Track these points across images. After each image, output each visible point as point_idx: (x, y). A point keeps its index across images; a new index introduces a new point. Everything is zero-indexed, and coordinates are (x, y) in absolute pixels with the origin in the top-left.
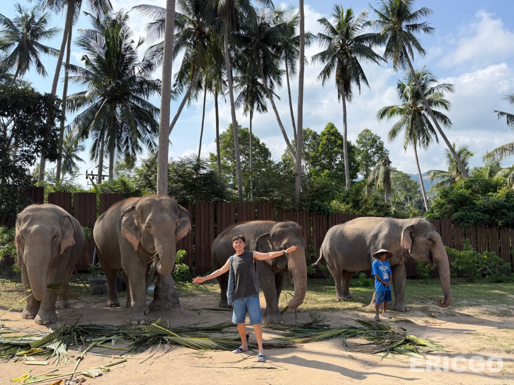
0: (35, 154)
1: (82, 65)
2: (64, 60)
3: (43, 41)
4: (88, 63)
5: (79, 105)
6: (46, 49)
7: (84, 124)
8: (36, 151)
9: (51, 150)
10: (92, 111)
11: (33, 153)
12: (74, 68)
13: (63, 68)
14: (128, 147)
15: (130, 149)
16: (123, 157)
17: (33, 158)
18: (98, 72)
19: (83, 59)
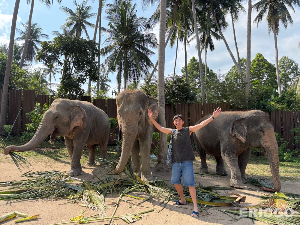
0: (85, 78)
1: (109, 28)
2: (99, 26)
3: (87, 20)
4: (111, 27)
5: (107, 52)
6: (90, 24)
7: (110, 62)
8: (86, 75)
9: (94, 76)
10: (115, 55)
11: (84, 76)
12: (104, 29)
13: (98, 29)
14: (134, 75)
15: (136, 76)
16: (132, 82)
18: (118, 32)
19: (109, 25)
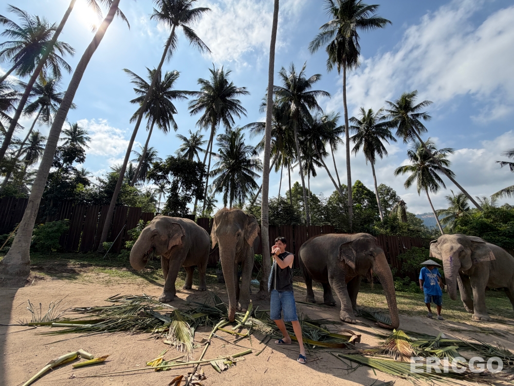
0: (192, 197)
1: (219, 153)
2: (209, 151)
3: (199, 146)
4: (221, 152)
5: (216, 174)
6: (201, 150)
7: (218, 183)
8: (192, 195)
9: (200, 194)
10: (222, 177)
11: (191, 195)
12: (214, 154)
13: (209, 154)
14: (240, 196)
15: (241, 197)
16: (238, 202)
17: (190, 198)
18: (226, 157)
19: (219, 150)
